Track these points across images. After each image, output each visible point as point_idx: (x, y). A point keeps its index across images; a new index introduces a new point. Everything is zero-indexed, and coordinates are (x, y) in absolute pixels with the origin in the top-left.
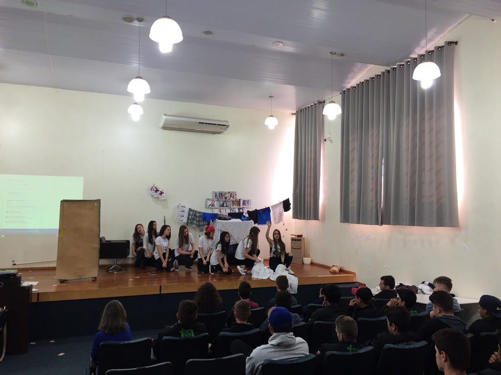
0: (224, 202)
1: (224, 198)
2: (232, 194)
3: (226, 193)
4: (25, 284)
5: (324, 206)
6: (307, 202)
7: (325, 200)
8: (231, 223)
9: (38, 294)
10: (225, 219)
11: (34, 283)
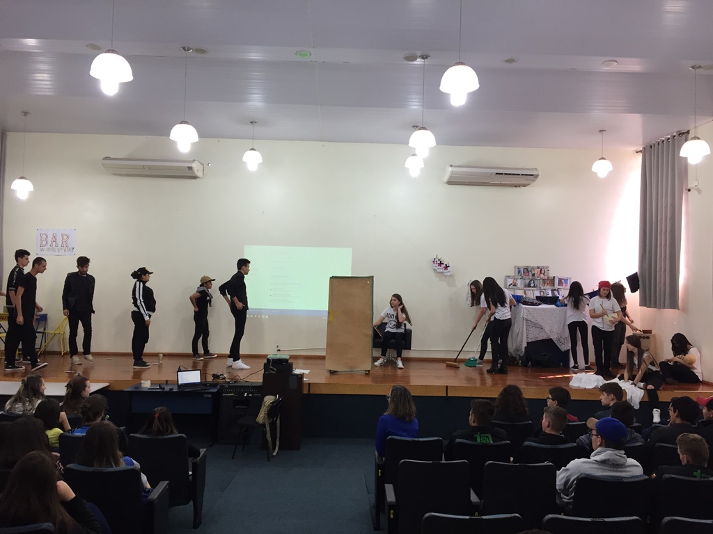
0: (531, 281)
1: (531, 275)
2: (542, 270)
3: (533, 268)
4: (297, 371)
5: (686, 288)
6: (660, 282)
7: (688, 279)
8: (540, 309)
9: (309, 384)
10: (532, 304)
11: (307, 372)
